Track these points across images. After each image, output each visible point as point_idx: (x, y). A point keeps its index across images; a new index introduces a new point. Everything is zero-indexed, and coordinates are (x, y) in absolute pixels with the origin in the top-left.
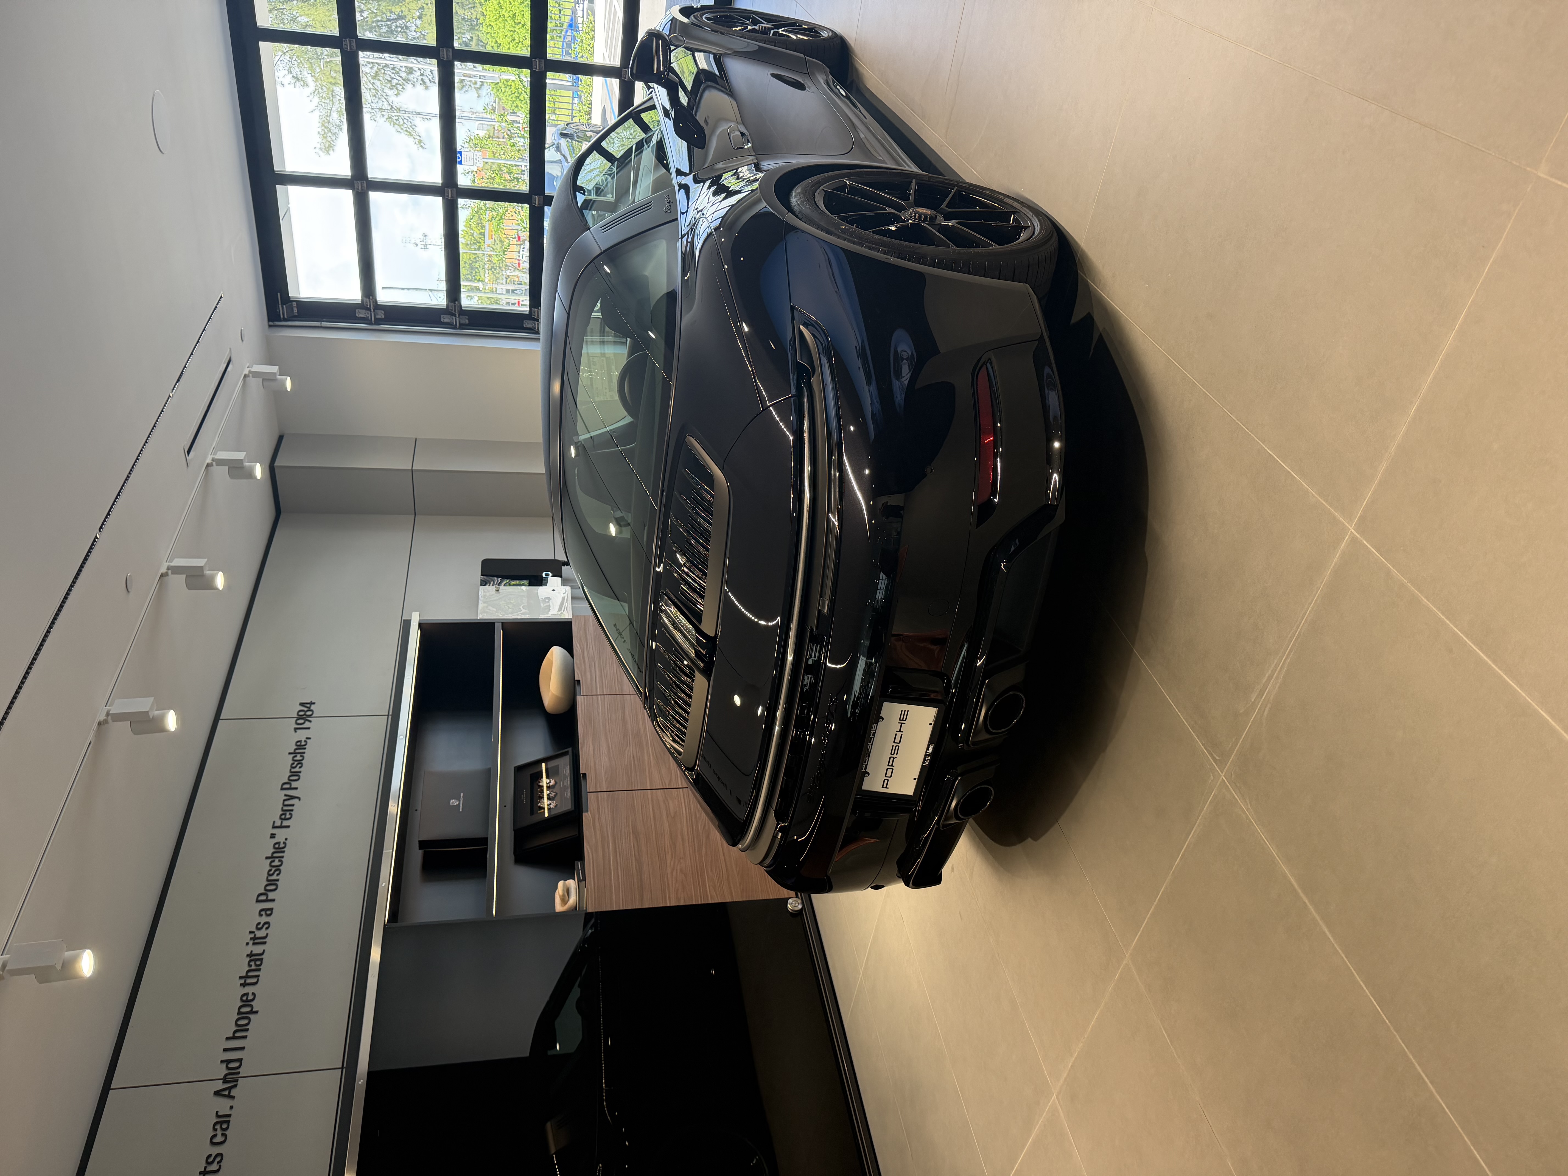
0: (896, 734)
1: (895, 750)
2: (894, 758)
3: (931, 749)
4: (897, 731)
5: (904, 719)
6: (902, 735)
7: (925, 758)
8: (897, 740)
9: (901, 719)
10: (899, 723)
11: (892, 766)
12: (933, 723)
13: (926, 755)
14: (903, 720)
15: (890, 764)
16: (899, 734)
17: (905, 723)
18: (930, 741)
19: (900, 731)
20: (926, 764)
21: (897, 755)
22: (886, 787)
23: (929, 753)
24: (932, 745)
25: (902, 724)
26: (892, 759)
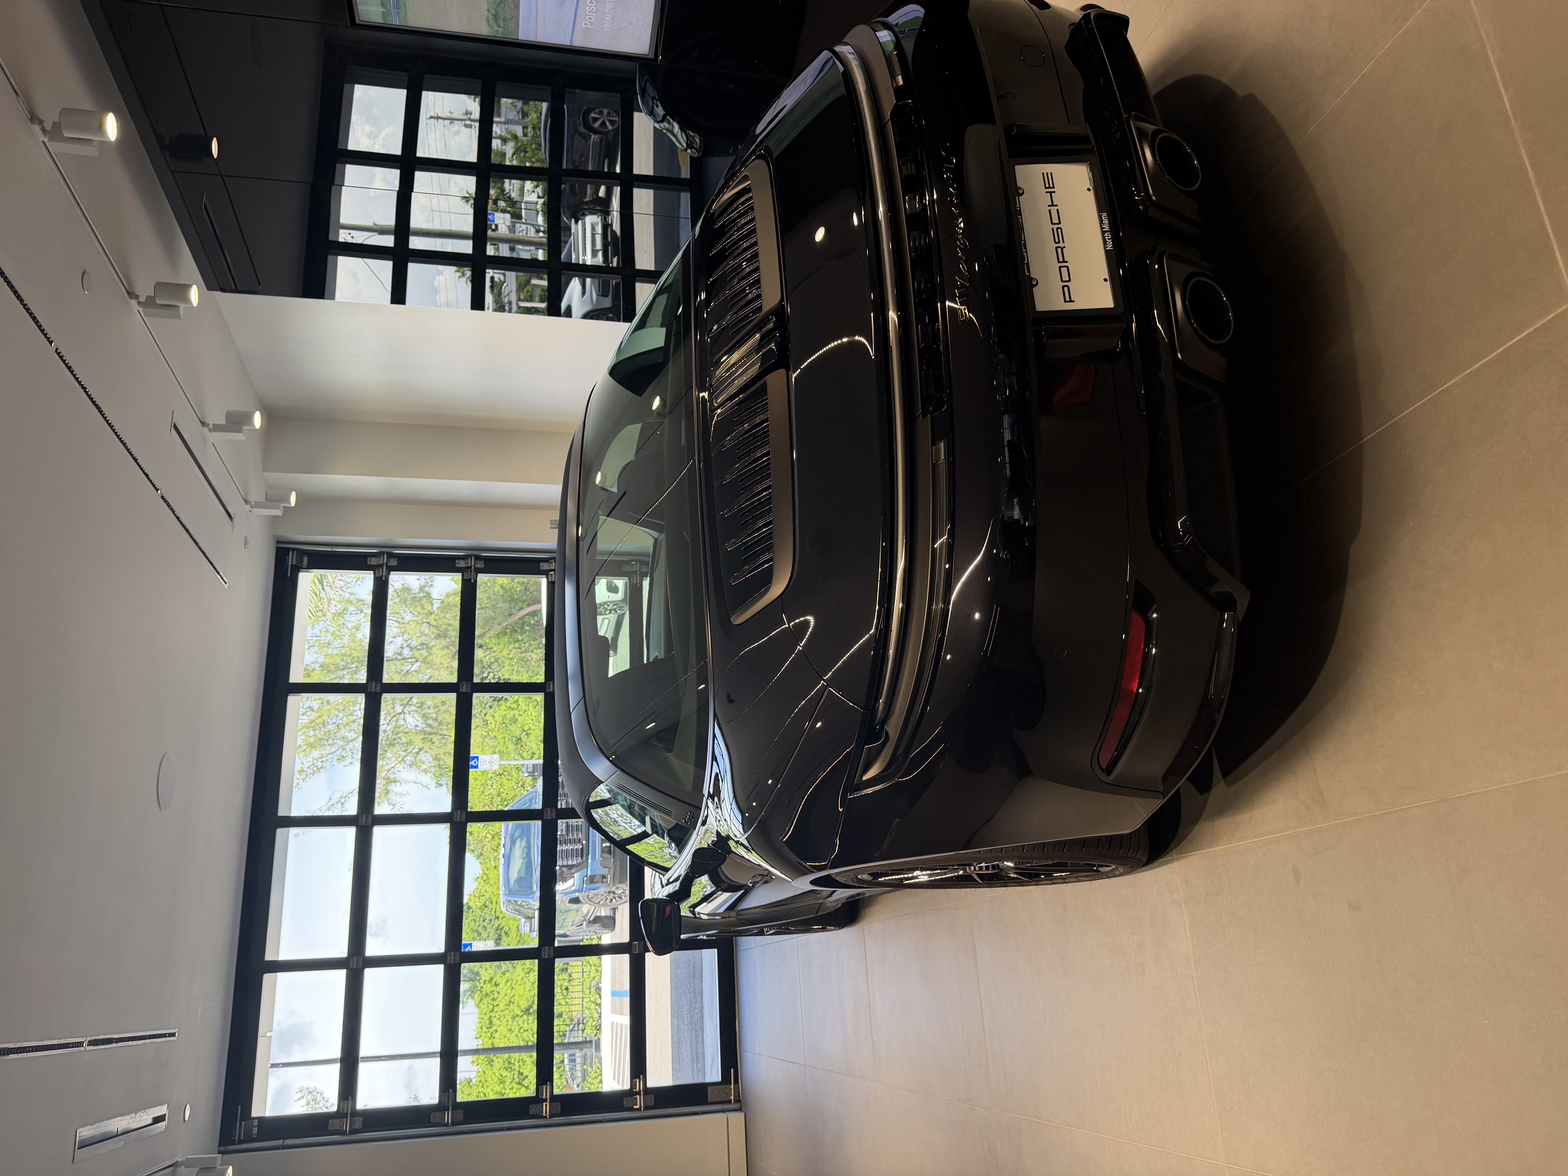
0: (1050, 210)
1: (1058, 235)
2: (1062, 249)
3: (1106, 222)
4: (1049, 206)
5: (1051, 186)
6: (1058, 210)
7: (1104, 238)
8: (1055, 220)
9: (1047, 186)
10: (1047, 192)
11: (1064, 261)
12: (1091, 188)
13: (1103, 233)
14: (1049, 187)
15: (1061, 260)
16: (1054, 209)
17: (1054, 192)
18: (1100, 211)
19: (1053, 205)
20: (1110, 247)
21: (1064, 242)
22: (1071, 301)
23: (1107, 228)
24: (1104, 215)
25: (1051, 193)
26: (1059, 250)
